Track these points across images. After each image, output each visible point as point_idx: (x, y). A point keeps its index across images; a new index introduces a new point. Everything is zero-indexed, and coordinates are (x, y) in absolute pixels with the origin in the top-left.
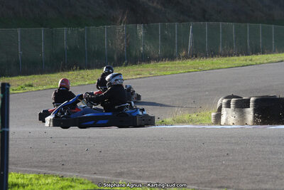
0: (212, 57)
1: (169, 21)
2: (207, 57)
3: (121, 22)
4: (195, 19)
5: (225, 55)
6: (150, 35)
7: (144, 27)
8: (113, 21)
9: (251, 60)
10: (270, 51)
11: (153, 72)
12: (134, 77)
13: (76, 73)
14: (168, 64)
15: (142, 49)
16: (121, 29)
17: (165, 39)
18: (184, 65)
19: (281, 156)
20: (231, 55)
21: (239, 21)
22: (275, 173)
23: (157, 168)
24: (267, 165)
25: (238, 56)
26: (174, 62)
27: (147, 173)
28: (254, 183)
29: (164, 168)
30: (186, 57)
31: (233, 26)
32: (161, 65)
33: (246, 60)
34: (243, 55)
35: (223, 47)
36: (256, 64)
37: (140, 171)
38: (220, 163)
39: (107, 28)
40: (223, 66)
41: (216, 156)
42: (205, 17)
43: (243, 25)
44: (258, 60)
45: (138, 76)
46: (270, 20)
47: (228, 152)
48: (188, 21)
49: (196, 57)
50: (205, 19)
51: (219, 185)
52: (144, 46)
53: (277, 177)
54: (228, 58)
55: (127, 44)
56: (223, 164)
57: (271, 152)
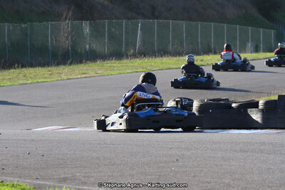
0: (162, 56)
1: (117, 18)
2: (155, 56)
3: (66, 18)
4: (144, 17)
5: (175, 55)
6: (97, 32)
7: (90, 24)
8: (58, 17)
9: (202, 60)
11: (99, 72)
12: (79, 76)
13: (18, 71)
14: (114, 63)
15: (88, 46)
16: (66, 25)
17: (111, 37)
18: (131, 65)
19: (233, 163)
20: (181, 55)
21: (190, 19)
22: (227, 181)
23: (102, 174)
24: (218, 173)
26: (122, 61)
27: (92, 179)
29: (110, 174)
30: (135, 56)
31: (183, 24)
32: (108, 64)
33: (197, 61)
35: (173, 46)
36: (208, 65)
37: (84, 177)
38: (169, 170)
39: (51, 25)
40: (171, 66)
41: (165, 162)
42: (154, 14)
43: (194, 23)
44: (209, 60)
45: (84, 76)
46: (223, 19)
47: (178, 158)
48: (136, 19)
49: (145, 56)
50: (154, 16)
52: (90, 44)
53: (229, 185)
54: (177, 58)
55: (72, 41)
56: (172, 171)
57: (223, 158)
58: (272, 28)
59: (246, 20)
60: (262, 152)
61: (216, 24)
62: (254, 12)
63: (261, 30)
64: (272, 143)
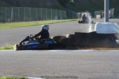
0: (21, 22)
1: (3, 6)
2: (19, 21)
4: (14, 6)
5: (26, 21)
9: (37, 23)
10: (45, 19)
14: (2, 24)
17: (1, 14)
18: (9, 25)
19: (49, 63)
20: (29, 21)
21: (33, 7)
22: (47, 70)
24: (43, 67)
25: (32, 21)
26: (5, 24)
28: (37, 74)
30: (10, 22)
31: (30, 9)
33: (35, 23)
34: (34, 21)
35: (26, 17)
36: (40, 25)
40: (26, 25)
41: (22, 63)
43: (34, 8)
44: (40, 23)
46: (45, 6)
47: (27, 61)
48: (11, 7)
49: (14, 21)
50: (18, 6)
51: (23, 75)
53: (47, 72)
54: (28, 22)
56: (25, 66)
57: (45, 61)
58: (65, 10)
59: (55, 7)
60: (60, 58)
61: (43, 9)
62: (58, 4)
63: (61, 11)
64: (64, 55)
